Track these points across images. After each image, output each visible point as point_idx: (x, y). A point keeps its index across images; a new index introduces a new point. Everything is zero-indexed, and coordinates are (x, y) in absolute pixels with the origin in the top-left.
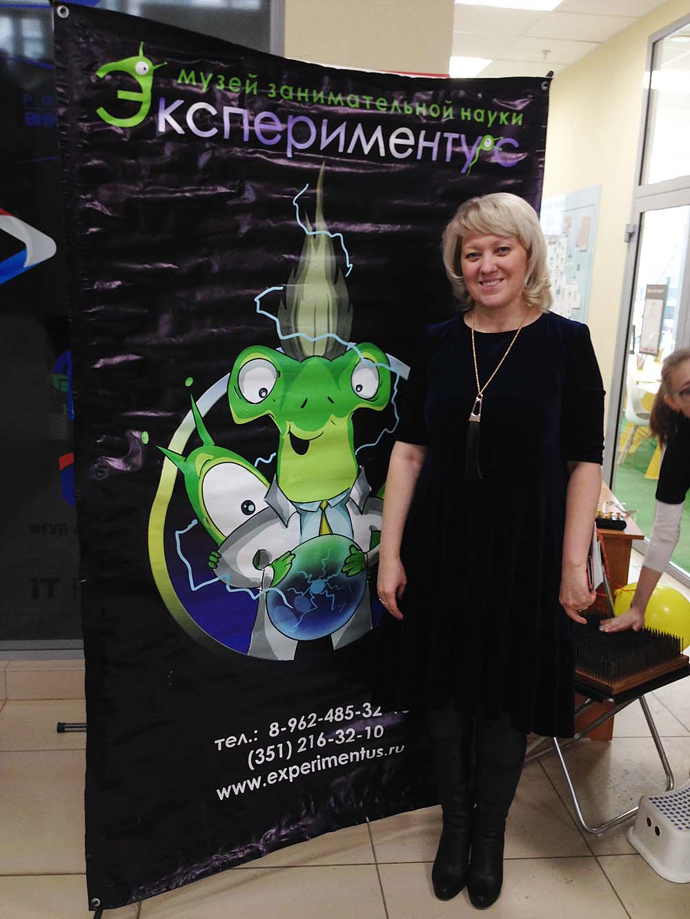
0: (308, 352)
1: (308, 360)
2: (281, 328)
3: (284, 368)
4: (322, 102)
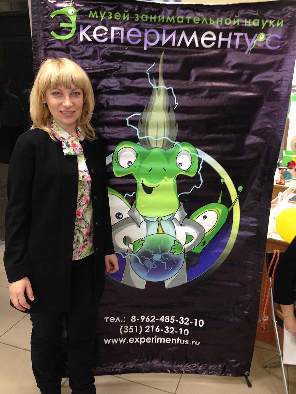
1: (153, 149)
2: (139, 133)
3: (140, 152)
4: (163, 21)
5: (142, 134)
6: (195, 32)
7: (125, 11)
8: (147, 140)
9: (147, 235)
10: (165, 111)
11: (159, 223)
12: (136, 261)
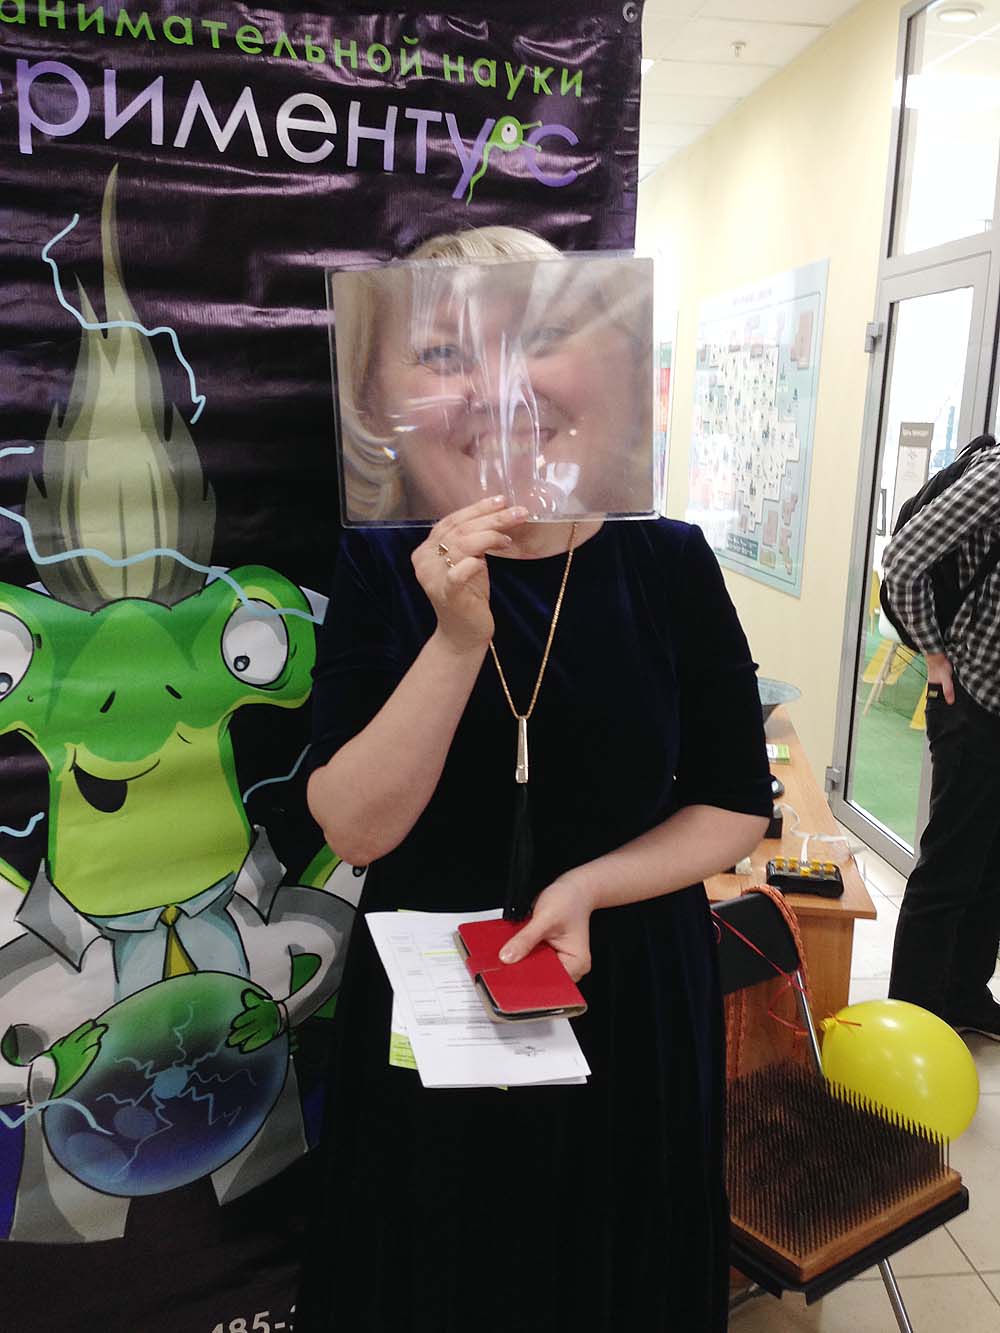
0: (111, 591)
1: (110, 607)
2: (36, 539)
4: (101, 30)
5: (52, 543)
10: (149, 434)
11: (172, 930)
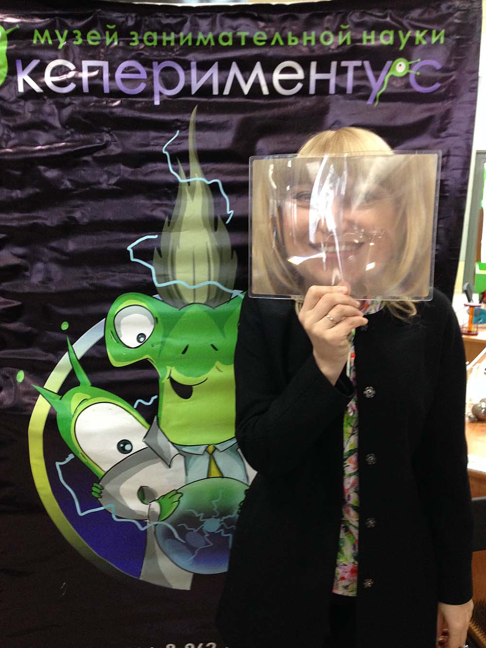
0: (188, 300)
1: (188, 307)
2: (158, 276)
3: (161, 315)
4: (190, 44)
5: (163, 277)
6: (258, 65)
7: (108, 26)
8: (174, 289)
9: (186, 480)
10: (207, 229)
11: (211, 456)
12: (168, 534)
